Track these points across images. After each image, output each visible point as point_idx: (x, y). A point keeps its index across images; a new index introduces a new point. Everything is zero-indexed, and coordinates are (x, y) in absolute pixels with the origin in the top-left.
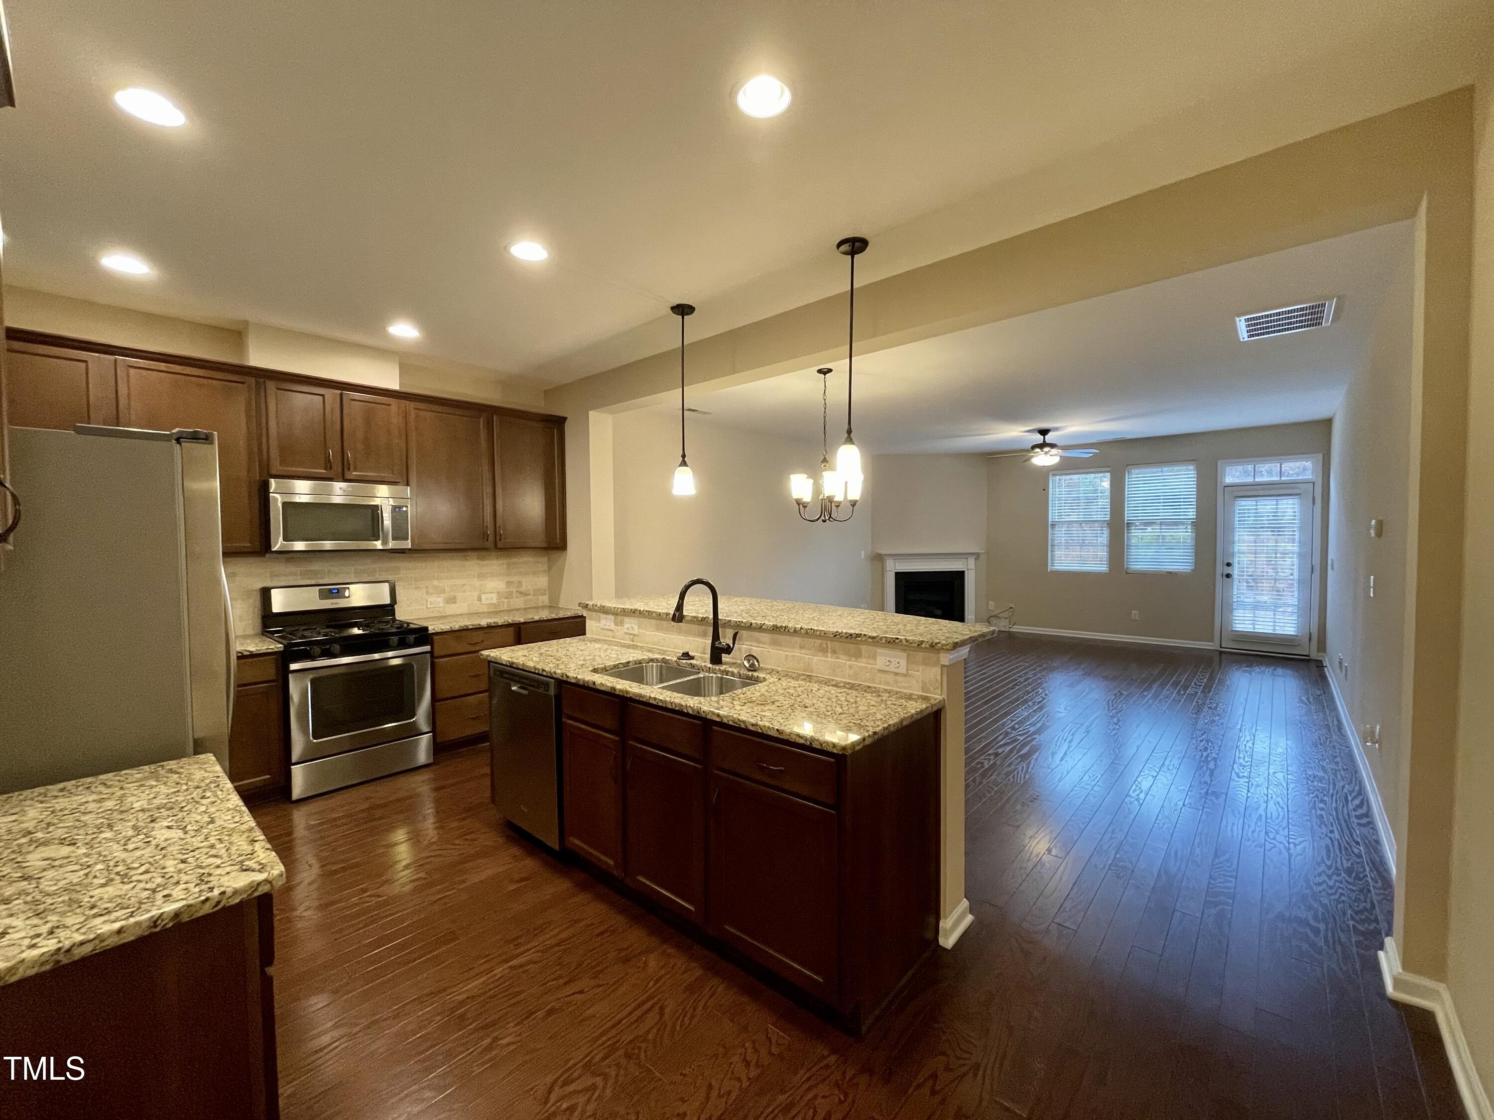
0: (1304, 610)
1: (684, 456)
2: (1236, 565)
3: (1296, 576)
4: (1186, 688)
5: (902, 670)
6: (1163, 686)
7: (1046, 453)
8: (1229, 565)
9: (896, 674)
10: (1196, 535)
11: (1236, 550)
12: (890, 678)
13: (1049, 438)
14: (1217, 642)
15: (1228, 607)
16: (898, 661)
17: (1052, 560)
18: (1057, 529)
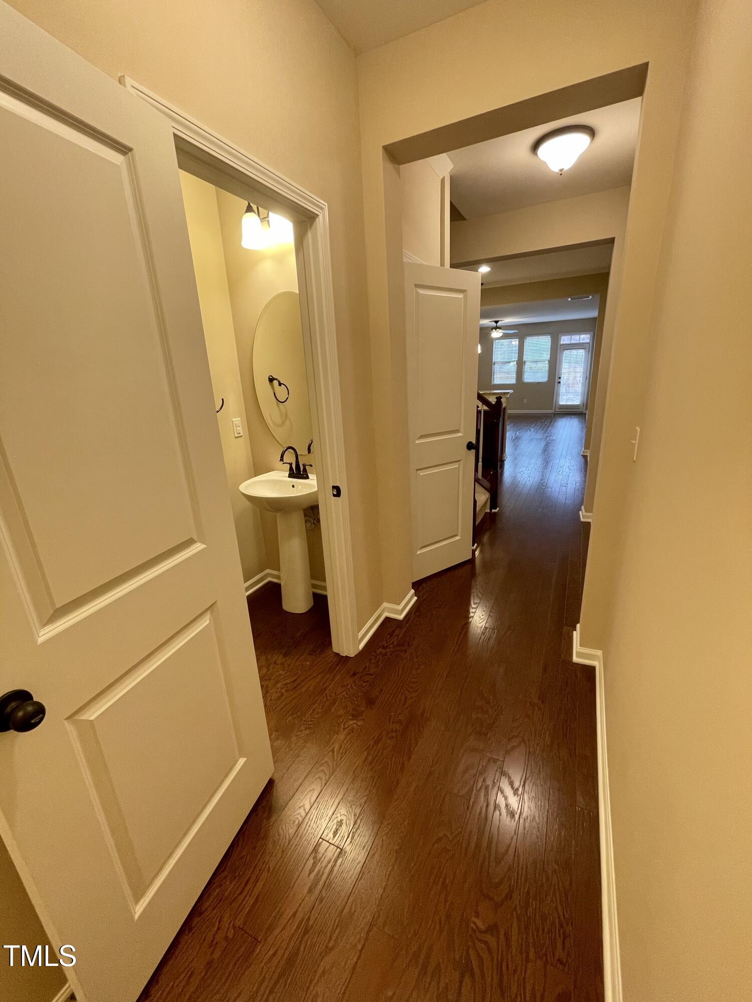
0: (584, 396)
3: (581, 382)
7: (497, 331)
8: (560, 378)
10: (549, 366)
11: (562, 372)
14: (554, 409)
15: (558, 395)
17: (493, 379)
18: (496, 365)
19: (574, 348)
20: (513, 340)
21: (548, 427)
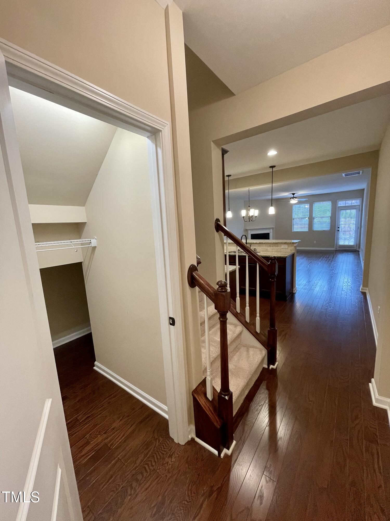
0: (356, 239)
1: (229, 209)
2: (340, 228)
3: (354, 230)
4: (328, 258)
5: (287, 248)
6: (323, 258)
7: (294, 200)
8: (339, 228)
9: (285, 249)
10: (331, 220)
11: (340, 224)
12: (284, 250)
13: (295, 196)
14: (335, 247)
15: (338, 239)
16: (286, 246)
17: (293, 228)
18: (295, 220)
19: (348, 208)
20: (306, 205)
21: (331, 262)
